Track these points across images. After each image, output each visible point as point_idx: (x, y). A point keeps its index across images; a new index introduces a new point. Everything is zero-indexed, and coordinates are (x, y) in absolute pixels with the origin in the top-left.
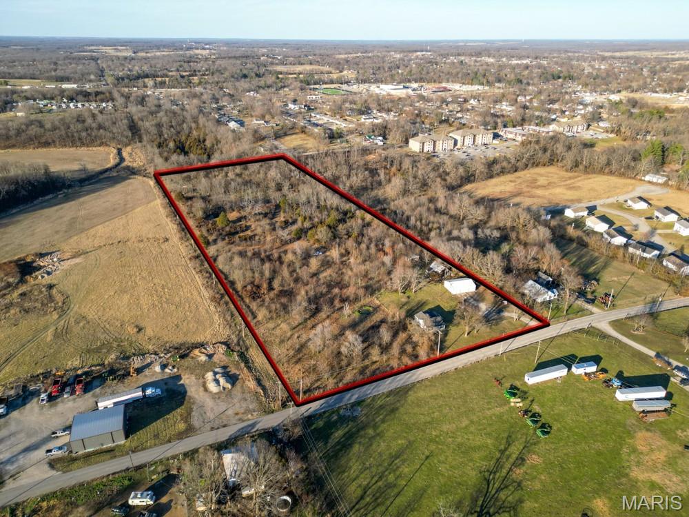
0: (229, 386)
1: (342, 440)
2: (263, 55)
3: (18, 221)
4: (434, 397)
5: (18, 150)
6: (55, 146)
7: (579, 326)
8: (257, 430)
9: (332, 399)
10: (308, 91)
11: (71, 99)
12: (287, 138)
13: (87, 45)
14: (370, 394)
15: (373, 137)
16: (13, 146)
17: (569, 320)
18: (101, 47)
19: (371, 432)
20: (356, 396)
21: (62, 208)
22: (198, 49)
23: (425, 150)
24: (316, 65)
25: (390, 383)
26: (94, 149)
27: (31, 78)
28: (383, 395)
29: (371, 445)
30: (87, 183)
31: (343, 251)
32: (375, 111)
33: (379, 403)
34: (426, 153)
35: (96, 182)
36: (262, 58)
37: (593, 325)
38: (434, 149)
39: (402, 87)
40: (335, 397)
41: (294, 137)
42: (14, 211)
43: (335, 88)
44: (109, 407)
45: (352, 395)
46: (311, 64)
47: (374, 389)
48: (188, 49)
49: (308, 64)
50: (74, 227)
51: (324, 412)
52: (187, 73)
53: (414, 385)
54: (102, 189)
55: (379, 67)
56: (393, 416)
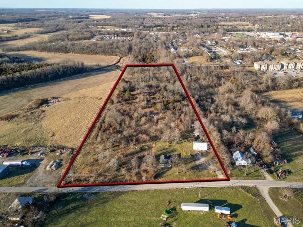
0: (54, 169)
1: (71, 209)
2: (220, 17)
3: (61, 83)
4: (130, 201)
5: (86, 55)
6: (99, 55)
7: (247, 185)
8: (45, 192)
9: (86, 188)
10: (227, 34)
11: (118, 35)
12: (192, 58)
13: (148, 12)
14: (105, 190)
15: (236, 60)
16: (85, 53)
17: (245, 179)
18: (153, 13)
19: (86, 209)
20: (98, 189)
21: (79, 80)
22: (192, 14)
23: (262, 69)
24: (242, 21)
25: (119, 188)
26: (113, 56)
27: (114, 26)
28: (109, 193)
29: (79, 216)
30: (97, 70)
31: (163, 116)
32: (250, 47)
33: (105, 196)
34: (262, 71)
35: (100, 71)
36: (218, 18)
37: (257, 186)
38: (268, 69)
39: (279, 34)
40: (89, 187)
41: (196, 57)
42: (63, 79)
43: (242, 34)
44: (6, 165)
45: (97, 189)
46: (240, 21)
47: (109, 188)
48: (188, 14)
49: (239, 21)
50: (76, 89)
51: (77, 193)
52: (176, 25)
53: (128, 192)
54: (100, 74)
55: (277, 23)
56: (103, 204)
